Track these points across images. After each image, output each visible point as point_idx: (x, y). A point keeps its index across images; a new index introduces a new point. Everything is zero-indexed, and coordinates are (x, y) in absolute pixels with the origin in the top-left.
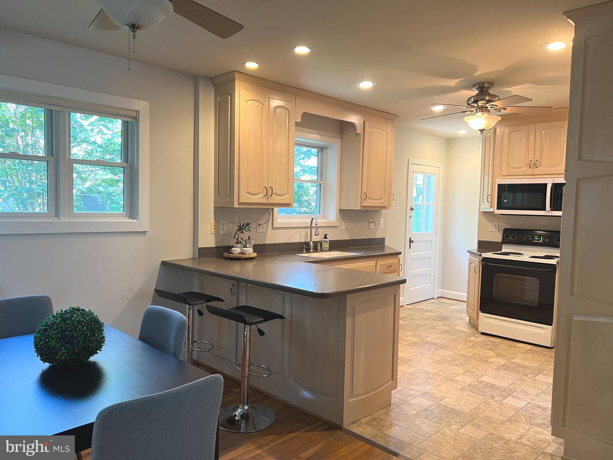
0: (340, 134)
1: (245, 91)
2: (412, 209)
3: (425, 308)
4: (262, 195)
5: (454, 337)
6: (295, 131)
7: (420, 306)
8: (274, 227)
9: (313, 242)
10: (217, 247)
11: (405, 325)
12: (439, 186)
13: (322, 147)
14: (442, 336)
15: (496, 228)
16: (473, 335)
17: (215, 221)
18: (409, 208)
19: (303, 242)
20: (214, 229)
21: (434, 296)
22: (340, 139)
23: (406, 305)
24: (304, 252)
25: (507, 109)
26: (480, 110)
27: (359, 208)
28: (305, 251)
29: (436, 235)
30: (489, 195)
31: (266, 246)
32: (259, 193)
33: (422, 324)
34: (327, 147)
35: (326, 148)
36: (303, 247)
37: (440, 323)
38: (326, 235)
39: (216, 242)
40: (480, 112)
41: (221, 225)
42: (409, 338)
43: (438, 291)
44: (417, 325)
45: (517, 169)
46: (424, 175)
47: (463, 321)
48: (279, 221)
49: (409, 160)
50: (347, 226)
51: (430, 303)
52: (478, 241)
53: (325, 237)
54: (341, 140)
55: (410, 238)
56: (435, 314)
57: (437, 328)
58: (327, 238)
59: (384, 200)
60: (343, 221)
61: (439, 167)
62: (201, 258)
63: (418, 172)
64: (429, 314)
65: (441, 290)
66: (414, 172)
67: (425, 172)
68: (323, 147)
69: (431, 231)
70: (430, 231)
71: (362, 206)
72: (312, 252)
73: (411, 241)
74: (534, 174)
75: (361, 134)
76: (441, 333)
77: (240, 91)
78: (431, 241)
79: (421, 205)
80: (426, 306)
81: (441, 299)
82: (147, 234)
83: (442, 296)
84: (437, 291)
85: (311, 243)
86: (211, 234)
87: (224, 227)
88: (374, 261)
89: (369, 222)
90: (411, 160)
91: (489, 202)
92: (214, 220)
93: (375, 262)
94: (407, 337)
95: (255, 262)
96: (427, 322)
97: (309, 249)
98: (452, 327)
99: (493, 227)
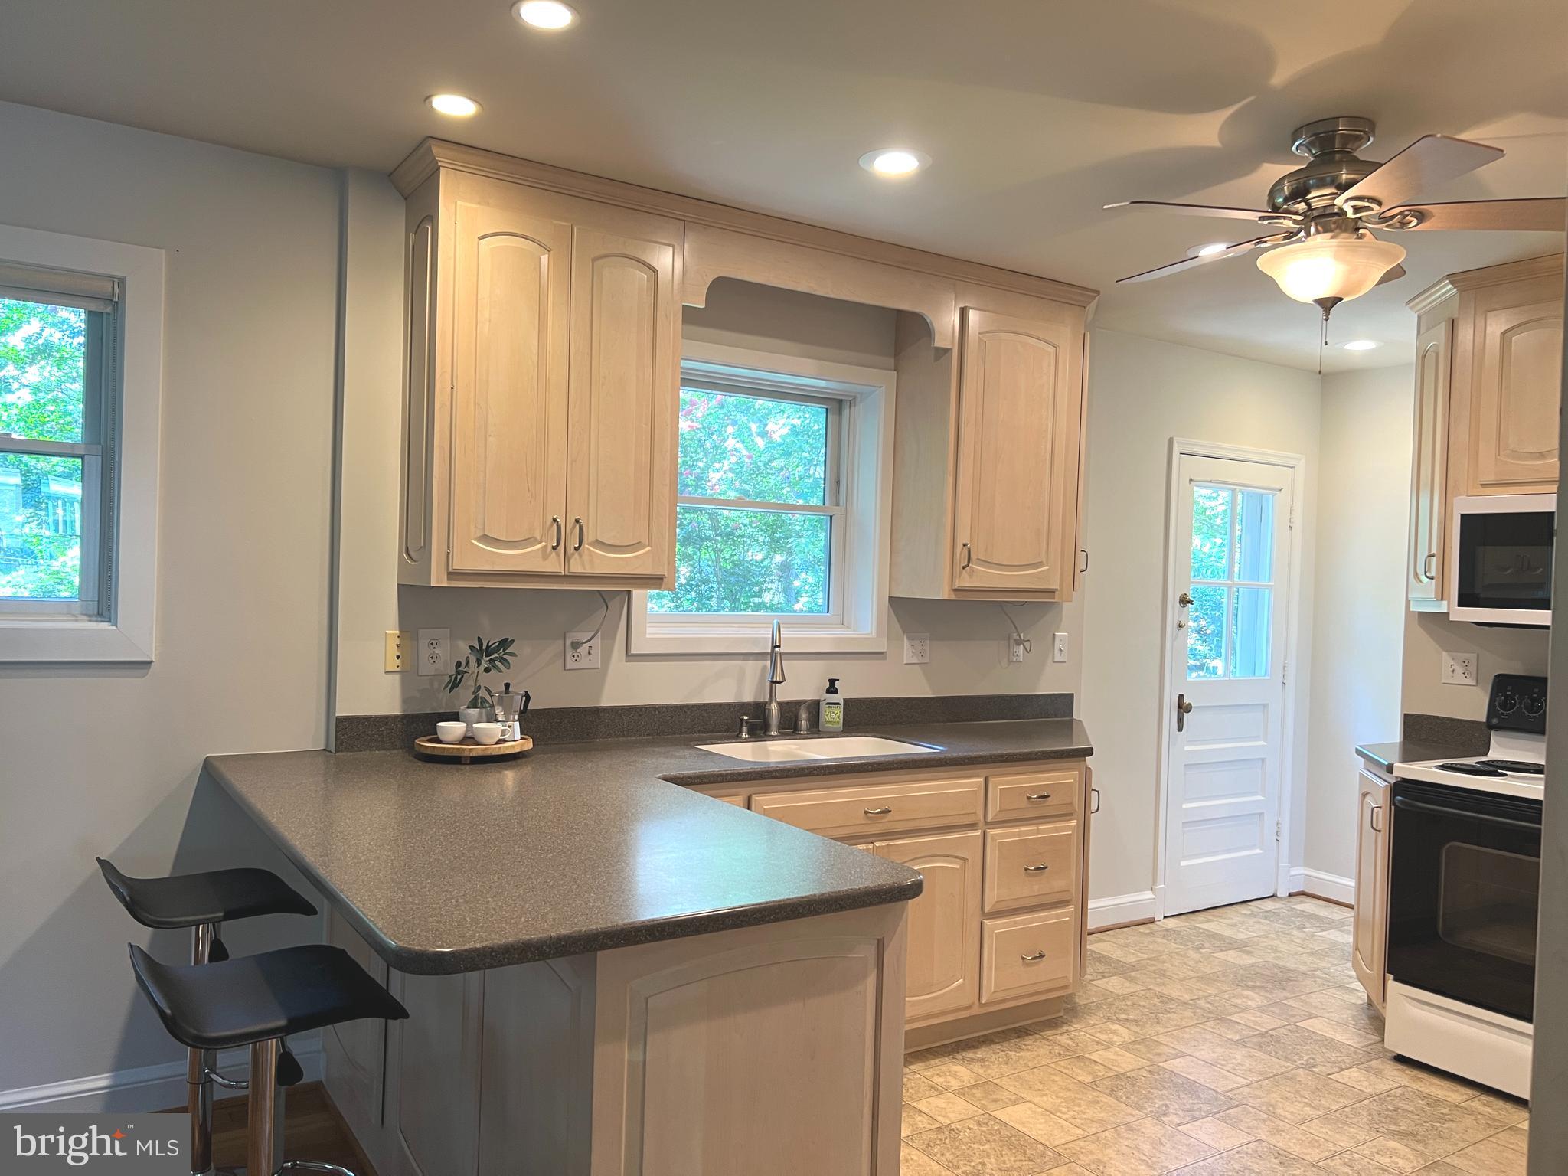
0: (895, 355)
1: (479, 203)
2: (1185, 601)
3: (1228, 933)
4: (545, 547)
5: (1282, 1063)
6: (683, 338)
7: (1212, 925)
8: (633, 652)
9: (780, 704)
10: (404, 717)
11: (1122, 998)
12: (1291, 527)
13: (840, 398)
14: (1239, 1055)
15: (1467, 673)
16: (1363, 1060)
17: (401, 630)
18: (1173, 598)
19: (749, 704)
20: (398, 657)
21: (1276, 890)
22: (895, 370)
23: (1165, 917)
24: (745, 735)
25: (1431, 215)
26: (1320, 228)
27: (943, 593)
28: (748, 734)
29: (1284, 688)
30: (1433, 555)
31: (602, 714)
32: (529, 541)
33: (1187, 997)
34: (855, 398)
35: (852, 401)
36: (742, 720)
37: (1255, 999)
38: (832, 682)
39: (405, 701)
40: (1318, 232)
41: (423, 643)
42: (1109, 1054)
43: (1293, 873)
44: (1165, 999)
46: (1234, 490)
47: (1346, 997)
48: (652, 632)
49: (1171, 441)
50: (921, 654)
51: (1253, 915)
52: (1405, 714)
53: (832, 689)
54: (895, 372)
55: (1181, 697)
56: (1251, 960)
57: (1235, 1018)
58: (836, 692)
59: (1047, 568)
60: (908, 638)
61: (1292, 468)
62: (342, 751)
63: (1210, 482)
64: (1232, 956)
65: (1302, 870)
66: (1191, 480)
67: (1238, 481)
68: (841, 400)
69: (1265, 674)
70: (1261, 674)
71: (956, 587)
72: (774, 738)
73: (1183, 707)
75: (951, 349)
76: (1241, 1043)
77: (456, 203)
78: (1266, 706)
79: (1225, 589)
80: (1234, 925)
81: (1302, 902)
82: (152, 668)
83: (1307, 891)
84: (1289, 871)
85: (774, 707)
86: (387, 672)
87: (437, 651)
88: (978, 776)
89: (1012, 641)
90: (1178, 442)
91: (1432, 578)
92: (398, 628)
93: (981, 780)
94: (1106, 1048)
95: (527, 770)
96: (1210, 991)
97: (766, 727)
98: (1293, 1019)
99: (1459, 670)
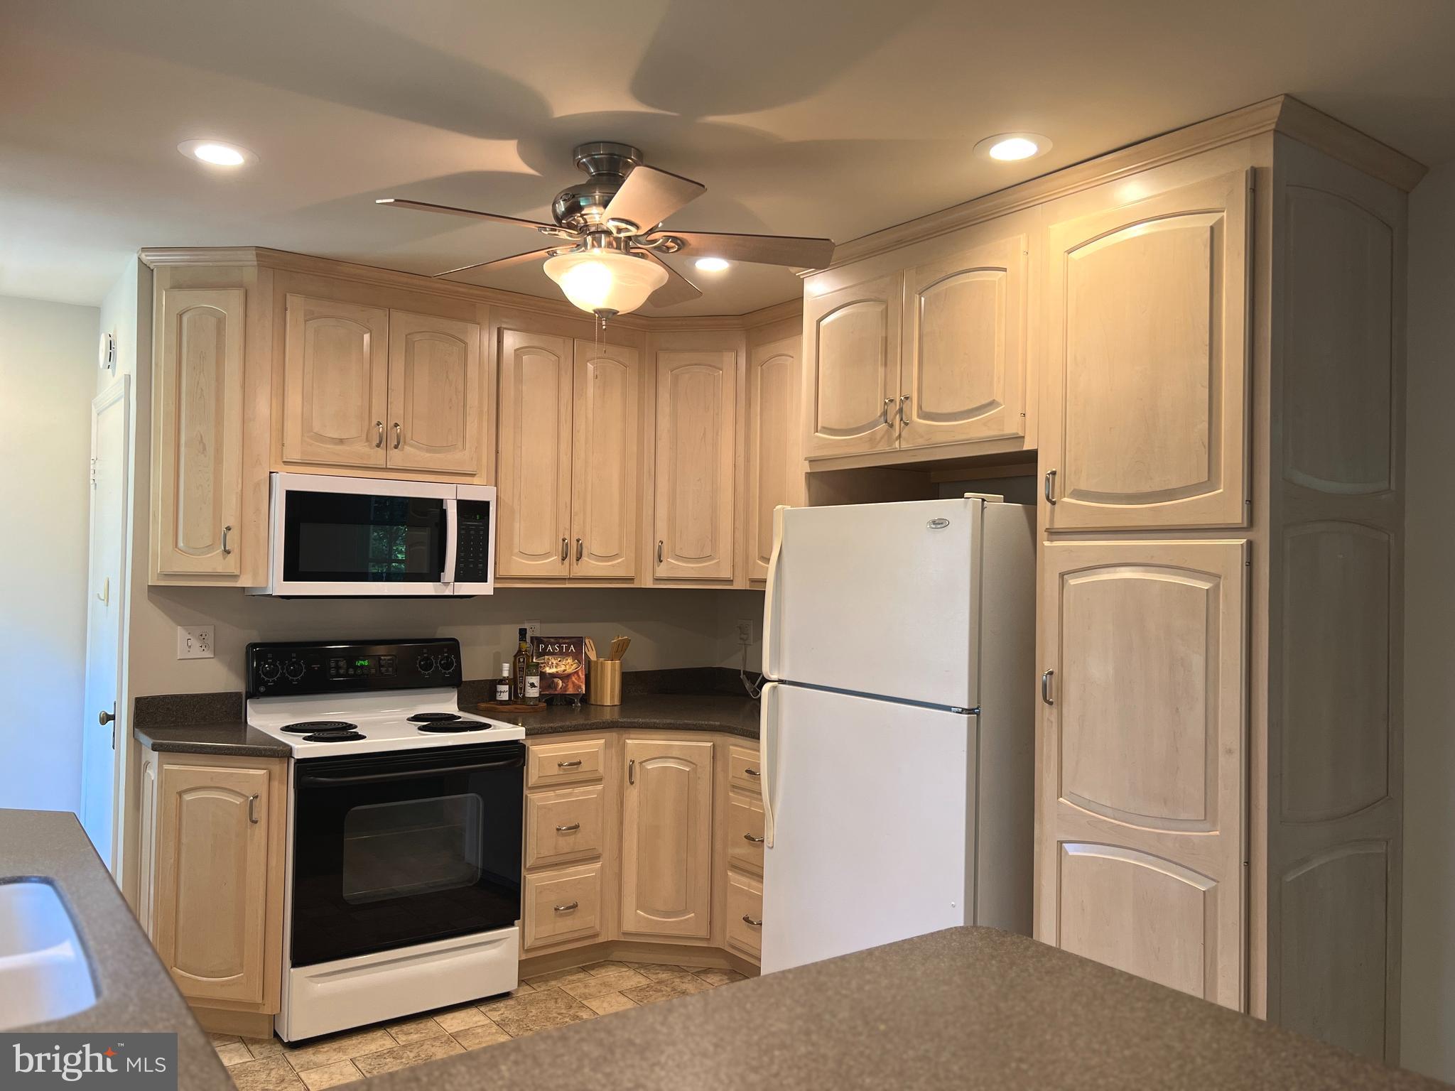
15: (204, 645)
30: (230, 529)
45: (336, 444)
74: (388, 467)
91: (229, 552)
99: (195, 643)
